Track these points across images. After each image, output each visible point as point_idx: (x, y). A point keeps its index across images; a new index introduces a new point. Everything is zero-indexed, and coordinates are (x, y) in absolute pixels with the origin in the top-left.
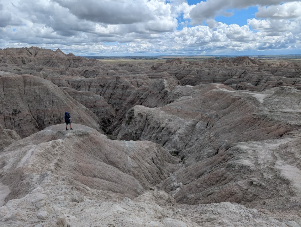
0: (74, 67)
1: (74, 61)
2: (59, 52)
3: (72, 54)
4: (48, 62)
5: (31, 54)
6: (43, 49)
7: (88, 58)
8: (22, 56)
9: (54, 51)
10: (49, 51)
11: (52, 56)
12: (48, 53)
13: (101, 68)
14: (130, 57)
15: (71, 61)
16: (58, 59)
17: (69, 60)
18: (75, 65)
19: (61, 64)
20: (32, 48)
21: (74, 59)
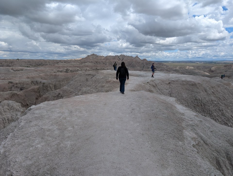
0: (146, 68)
1: (146, 64)
2: (137, 58)
3: (145, 59)
4: (130, 65)
5: (120, 59)
6: (127, 56)
7: (157, 62)
8: (115, 61)
9: (134, 57)
10: (131, 57)
11: (133, 61)
12: (130, 59)
13: (165, 69)
14: (191, 61)
15: (144, 64)
16: (136, 63)
17: (143, 64)
18: (147, 67)
19: (138, 66)
20: (121, 55)
21: (147, 62)
